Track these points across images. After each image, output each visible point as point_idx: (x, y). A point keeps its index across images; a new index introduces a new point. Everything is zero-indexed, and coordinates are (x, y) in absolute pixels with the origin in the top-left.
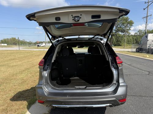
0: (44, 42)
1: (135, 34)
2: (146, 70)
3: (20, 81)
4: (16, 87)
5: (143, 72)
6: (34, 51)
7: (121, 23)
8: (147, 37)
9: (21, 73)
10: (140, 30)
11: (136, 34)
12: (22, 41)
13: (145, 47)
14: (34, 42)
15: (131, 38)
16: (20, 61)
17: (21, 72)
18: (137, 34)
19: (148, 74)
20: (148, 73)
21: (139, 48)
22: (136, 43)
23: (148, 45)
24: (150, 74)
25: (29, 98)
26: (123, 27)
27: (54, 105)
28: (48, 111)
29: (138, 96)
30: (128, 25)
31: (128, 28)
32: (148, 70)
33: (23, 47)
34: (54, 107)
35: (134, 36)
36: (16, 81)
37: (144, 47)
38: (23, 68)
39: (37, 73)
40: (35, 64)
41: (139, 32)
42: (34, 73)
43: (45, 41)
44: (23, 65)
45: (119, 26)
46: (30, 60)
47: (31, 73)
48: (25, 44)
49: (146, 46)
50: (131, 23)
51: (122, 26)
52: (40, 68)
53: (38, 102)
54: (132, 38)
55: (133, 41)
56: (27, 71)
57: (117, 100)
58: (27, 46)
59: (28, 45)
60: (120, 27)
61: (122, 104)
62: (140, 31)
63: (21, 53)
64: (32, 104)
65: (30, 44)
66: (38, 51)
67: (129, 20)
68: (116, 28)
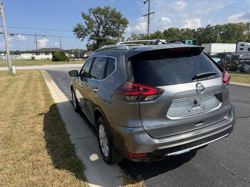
1: (128, 39)
7: (110, 21)
18: (130, 39)
26: (114, 27)
30: (121, 25)
31: (121, 31)
41: (132, 36)
45: (107, 26)
50: (125, 23)
51: (112, 26)
60: (110, 28)
62: (134, 35)
67: (122, 17)
68: (104, 29)
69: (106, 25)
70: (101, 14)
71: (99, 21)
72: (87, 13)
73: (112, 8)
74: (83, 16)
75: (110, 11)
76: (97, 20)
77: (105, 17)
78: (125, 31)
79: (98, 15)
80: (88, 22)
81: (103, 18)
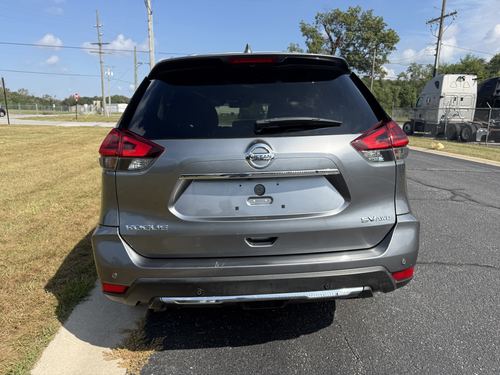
0: (96, 99)
1: (399, 76)
2: (442, 185)
3: (24, 228)
4: (7, 245)
5: (434, 193)
6: (64, 128)
7: (358, 38)
8: (438, 85)
9: (25, 201)
10: (414, 65)
11: (402, 79)
12: (15, 93)
13: (432, 118)
14: (63, 99)
15: (387, 90)
16: (15, 161)
17: (24, 197)
18: (405, 76)
19: (452, 199)
20: (449, 195)
21: (412, 120)
22: (401, 106)
23: (441, 113)
24: (457, 198)
25: (64, 283)
26: (366, 51)
27: (165, 299)
28: (138, 324)
29: (432, 263)
30: (382, 45)
31: (381, 57)
32: (448, 187)
33: (23, 116)
34: (164, 304)
35: (397, 83)
36: (9, 225)
37: (427, 118)
38: (29, 184)
39: (82, 199)
40: (71, 170)
41: (410, 70)
42: (71, 198)
43: (100, 95)
44: (30, 173)
45: (351, 49)
46: (54, 157)
47: (60, 200)
48: (27, 105)
49: (436, 115)
50: (390, 40)
51: (362, 49)
52: (103, 164)
53: (105, 291)
54: (391, 88)
55: (394, 100)
56: (44, 193)
57: (389, 274)
58: (37, 111)
59: (40, 109)
60: (356, 52)
61: (400, 285)
62: (414, 68)
63: (16, 133)
64: (78, 303)
65: (46, 104)
66: (79, 127)
67: (386, 28)
68: (342, 54)
69: (348, 46)
70: (340, 23)
71: (334, 39)
72: (311, 23)
73: (364, 9)
74: (303, 29)
75: (359, 16)
76: (330, 37)
77: (348, 30)
78: (388, 58)
79: (333, 27)
80: (310, 40)
81: (344, 32)
